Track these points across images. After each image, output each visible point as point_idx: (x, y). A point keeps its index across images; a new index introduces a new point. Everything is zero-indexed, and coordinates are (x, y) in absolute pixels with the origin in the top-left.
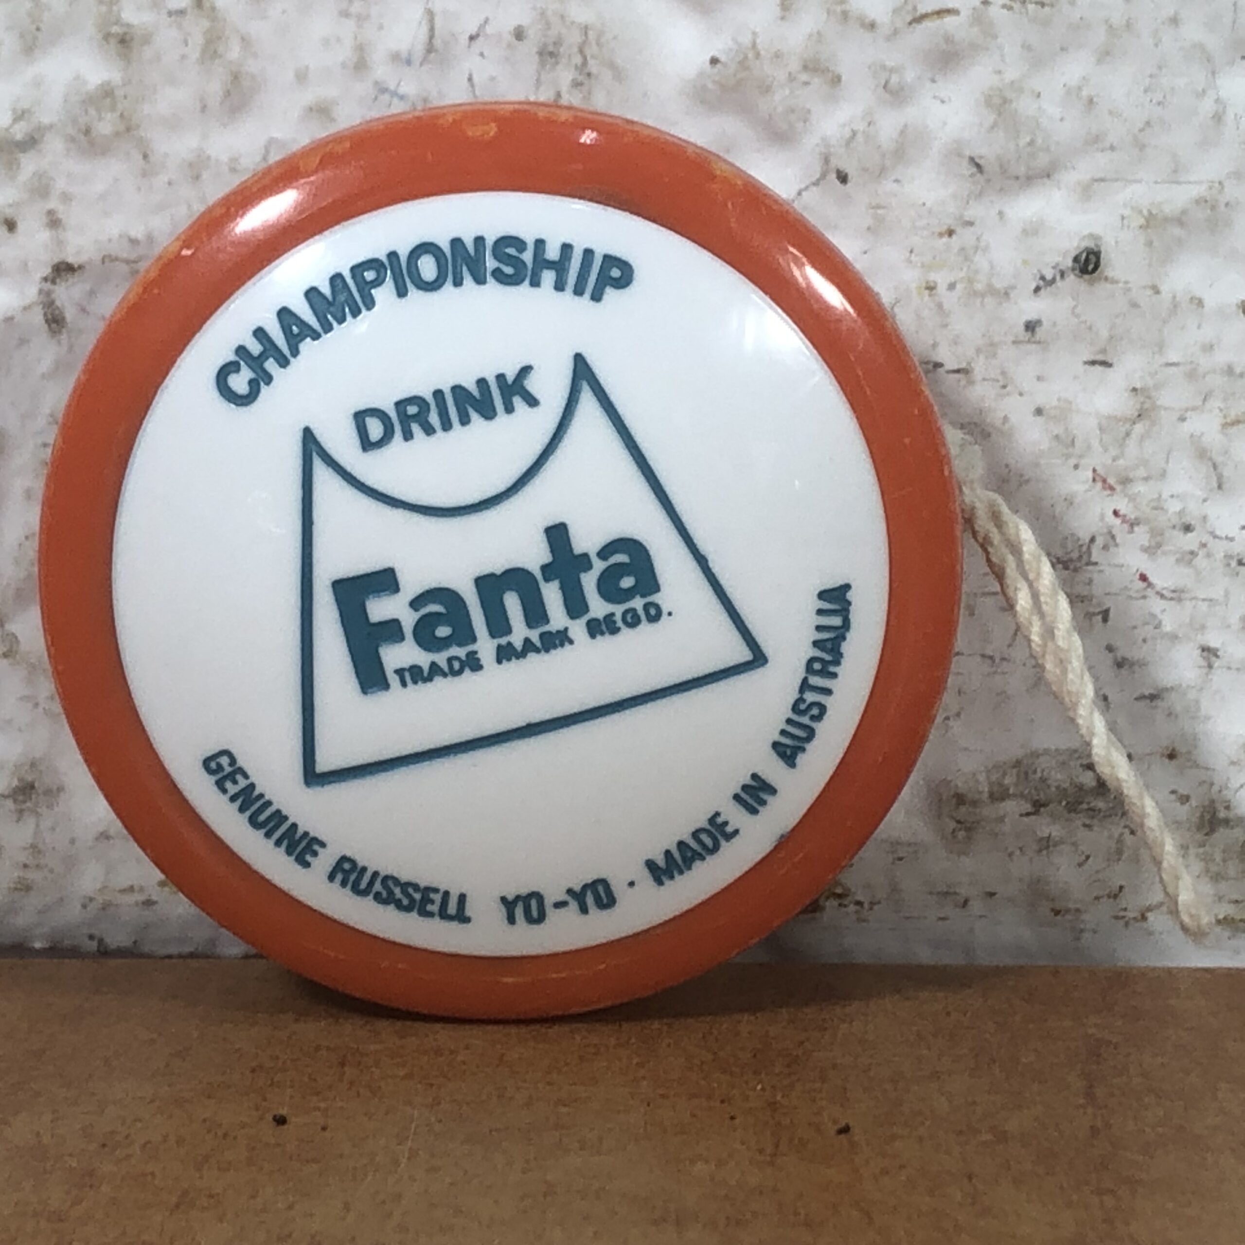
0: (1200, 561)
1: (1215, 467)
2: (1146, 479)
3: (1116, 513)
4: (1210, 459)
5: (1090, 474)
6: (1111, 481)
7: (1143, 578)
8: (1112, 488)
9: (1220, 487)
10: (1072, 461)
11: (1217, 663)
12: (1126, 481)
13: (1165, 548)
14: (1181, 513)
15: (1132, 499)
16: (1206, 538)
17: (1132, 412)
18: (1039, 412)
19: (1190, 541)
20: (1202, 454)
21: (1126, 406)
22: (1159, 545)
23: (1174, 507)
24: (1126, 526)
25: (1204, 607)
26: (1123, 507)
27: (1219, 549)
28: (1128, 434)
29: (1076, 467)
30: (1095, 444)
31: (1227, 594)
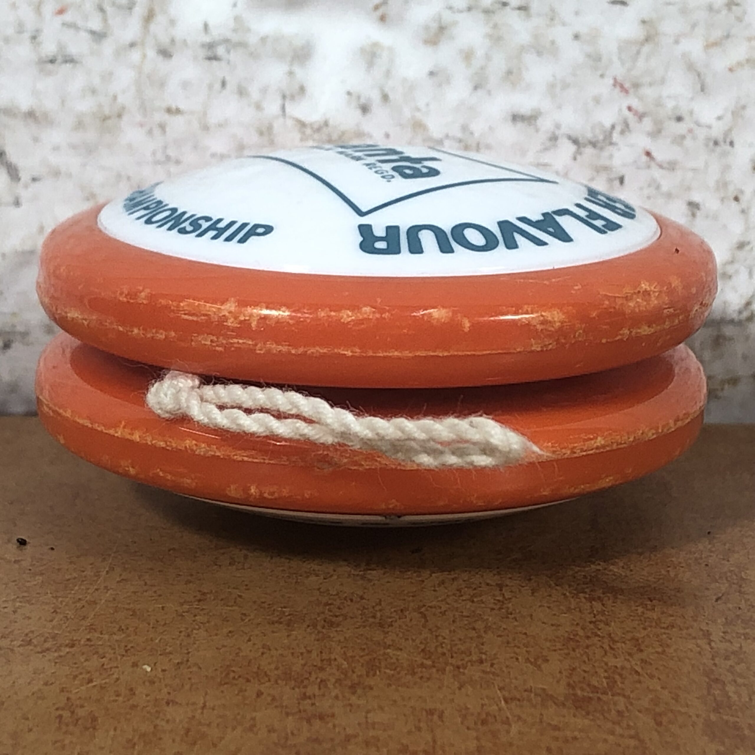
0: (688, 142)
1: (699, 75)
2: (651, 84)
3: (630, 109)
4: (696, 71)
5: (612, 82)
6: (627, 85)
7: (648, 154)
8: (626, 91)
9: (702, 90)
10: (600, 72)
11: (698, 213)
12: (636, 86)
13: (663, 133)
14: (676, 108)
15: (641, 99)
16: (692, 126)
17: (642, 37)
18: (576, 37)
19: (681, 128)
20: (691, 67)
21: (638, 33)
22: (659, 131)
23: (670, 104)
24: (636, 118)
25: (690, 175)
26: (635, 103)
27: (701, 134)
28: (638, 53)
29: (602, 76)
30: (615, 59)
31: (706, 163)
